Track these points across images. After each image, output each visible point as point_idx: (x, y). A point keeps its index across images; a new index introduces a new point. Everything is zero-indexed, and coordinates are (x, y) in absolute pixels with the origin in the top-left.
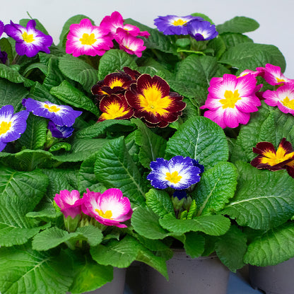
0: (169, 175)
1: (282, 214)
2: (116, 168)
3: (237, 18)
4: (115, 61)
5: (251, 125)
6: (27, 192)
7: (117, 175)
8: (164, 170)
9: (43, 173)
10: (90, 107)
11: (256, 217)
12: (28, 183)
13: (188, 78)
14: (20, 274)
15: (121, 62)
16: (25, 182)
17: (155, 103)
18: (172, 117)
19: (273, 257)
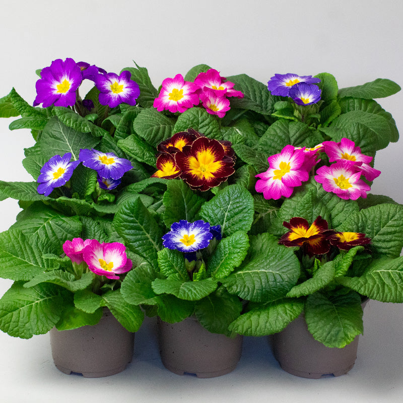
0: (186, 237)
1: (277, 289)
2: (132, 224)
4: (193, 120)
5: (294, 199)
6: (59, 235)
7: (133, 231)
8: (183, 232)
9: (80, 220)
10: (152, 162)
11: (249, 289)
12: (61, 227)
13: (269, 143)
14: (18, 306)
15: (200, 121)
16: (59, 226)
17: (206, 167)
18: (214, 182)
19: (258, 329)
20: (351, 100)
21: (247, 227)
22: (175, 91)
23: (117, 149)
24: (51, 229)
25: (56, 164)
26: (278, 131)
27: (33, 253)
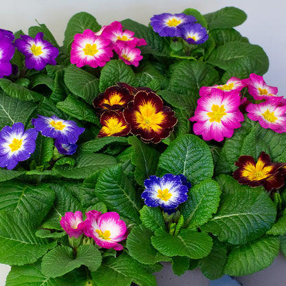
0: (160, 192)
1: (259, 230)
3: (227, 9)
4: (115, 72)
5: (234, 138)
6: (36, 207)
8: (156, 188)
9: (50, 188)
10: (92, 118)
11: (235, 233)
12: (37, 199)
13: (180, 84)
15: (120, 73)
16: (35, 198)
17: (149, 119)
18: (164, 133)
19: (249, 268)
20: (218, 31)
21: (209, 173)
22: (88, 46)
23: (56, 111)
24: (29, 203)
25: (9, 135)
26: (185, 72)
27: (21, 231)
